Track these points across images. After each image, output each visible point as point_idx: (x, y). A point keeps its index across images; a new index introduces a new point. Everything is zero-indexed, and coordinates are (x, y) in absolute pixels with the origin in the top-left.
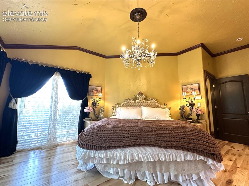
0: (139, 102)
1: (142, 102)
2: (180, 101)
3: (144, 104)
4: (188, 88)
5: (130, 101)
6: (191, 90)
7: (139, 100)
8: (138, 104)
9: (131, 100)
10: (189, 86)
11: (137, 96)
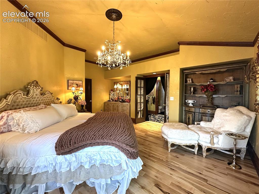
0: (35, 98)
1: (38, 98)
2: (65, 95)
3: (41, 99)
4: (74, 84)
5: (21, 97)
6: (76, 86)
7: (35, 94)
8: (34, 100)
9: (22, 94)
10: (75, 82)
11: (31, 88)
